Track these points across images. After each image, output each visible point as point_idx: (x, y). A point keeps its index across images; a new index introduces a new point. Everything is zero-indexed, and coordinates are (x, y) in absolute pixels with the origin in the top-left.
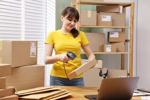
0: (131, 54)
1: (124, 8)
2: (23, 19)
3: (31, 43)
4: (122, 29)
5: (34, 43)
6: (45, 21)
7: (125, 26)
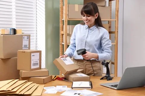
0: (116, 45)
1: (110, 2)
2: (14, 13)
3: (23, 36)
4: (109, 21)
5: (27, 36)
6: (35, 14)
7: (111, 19)
